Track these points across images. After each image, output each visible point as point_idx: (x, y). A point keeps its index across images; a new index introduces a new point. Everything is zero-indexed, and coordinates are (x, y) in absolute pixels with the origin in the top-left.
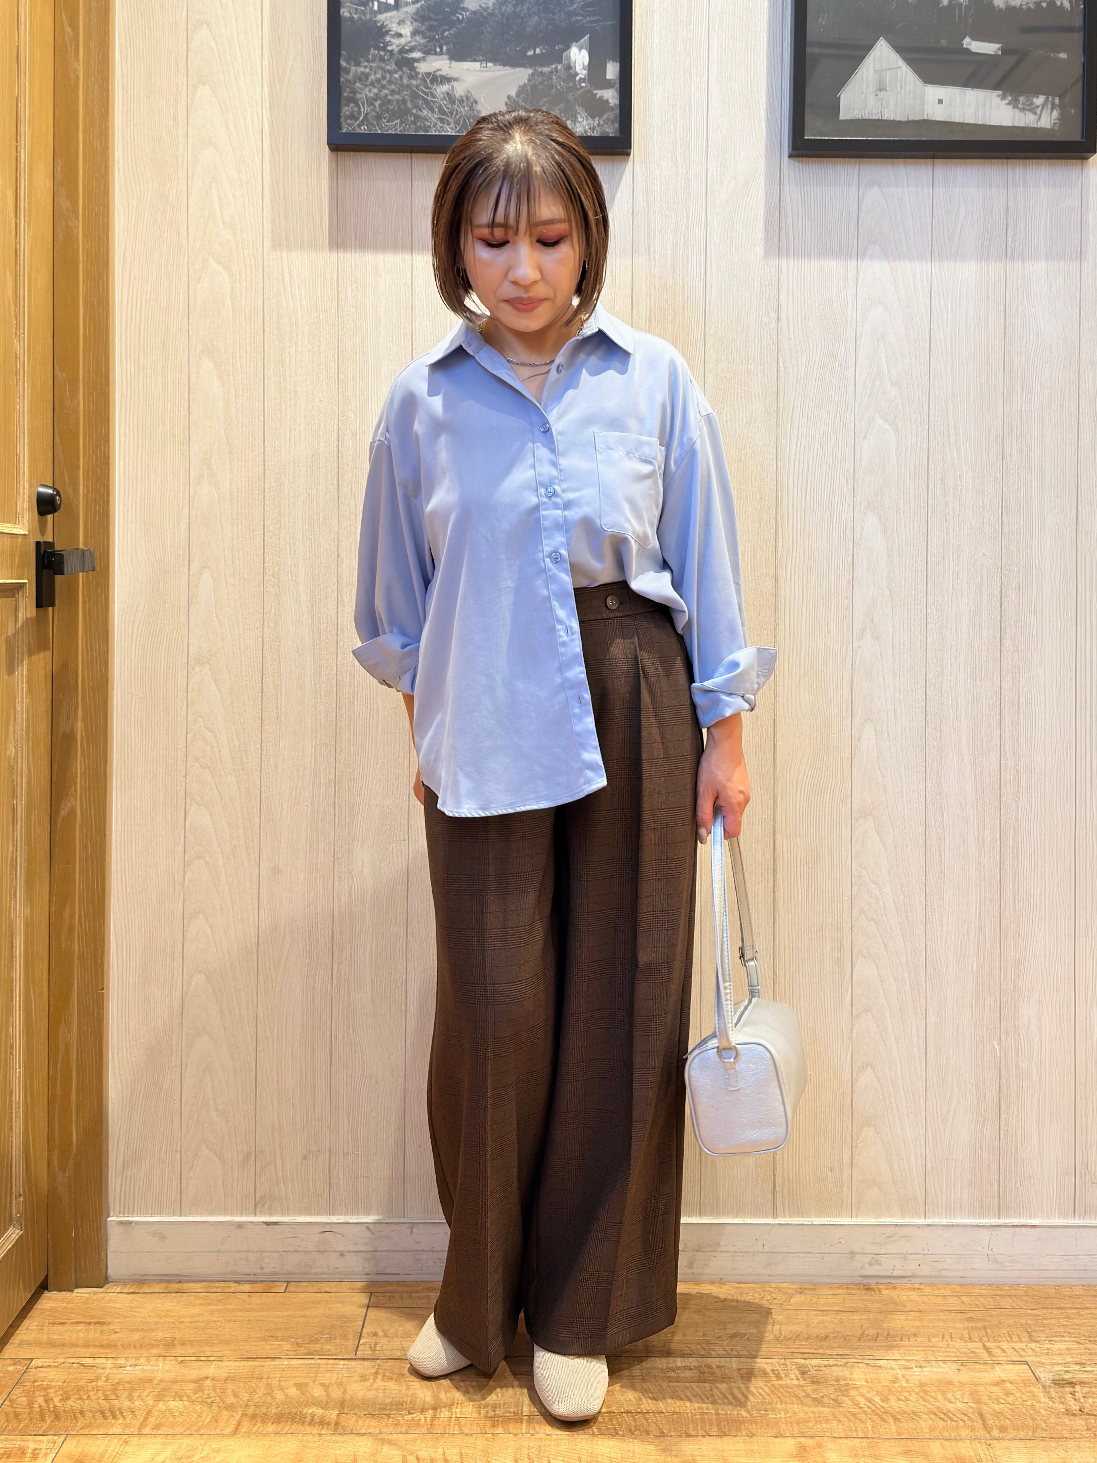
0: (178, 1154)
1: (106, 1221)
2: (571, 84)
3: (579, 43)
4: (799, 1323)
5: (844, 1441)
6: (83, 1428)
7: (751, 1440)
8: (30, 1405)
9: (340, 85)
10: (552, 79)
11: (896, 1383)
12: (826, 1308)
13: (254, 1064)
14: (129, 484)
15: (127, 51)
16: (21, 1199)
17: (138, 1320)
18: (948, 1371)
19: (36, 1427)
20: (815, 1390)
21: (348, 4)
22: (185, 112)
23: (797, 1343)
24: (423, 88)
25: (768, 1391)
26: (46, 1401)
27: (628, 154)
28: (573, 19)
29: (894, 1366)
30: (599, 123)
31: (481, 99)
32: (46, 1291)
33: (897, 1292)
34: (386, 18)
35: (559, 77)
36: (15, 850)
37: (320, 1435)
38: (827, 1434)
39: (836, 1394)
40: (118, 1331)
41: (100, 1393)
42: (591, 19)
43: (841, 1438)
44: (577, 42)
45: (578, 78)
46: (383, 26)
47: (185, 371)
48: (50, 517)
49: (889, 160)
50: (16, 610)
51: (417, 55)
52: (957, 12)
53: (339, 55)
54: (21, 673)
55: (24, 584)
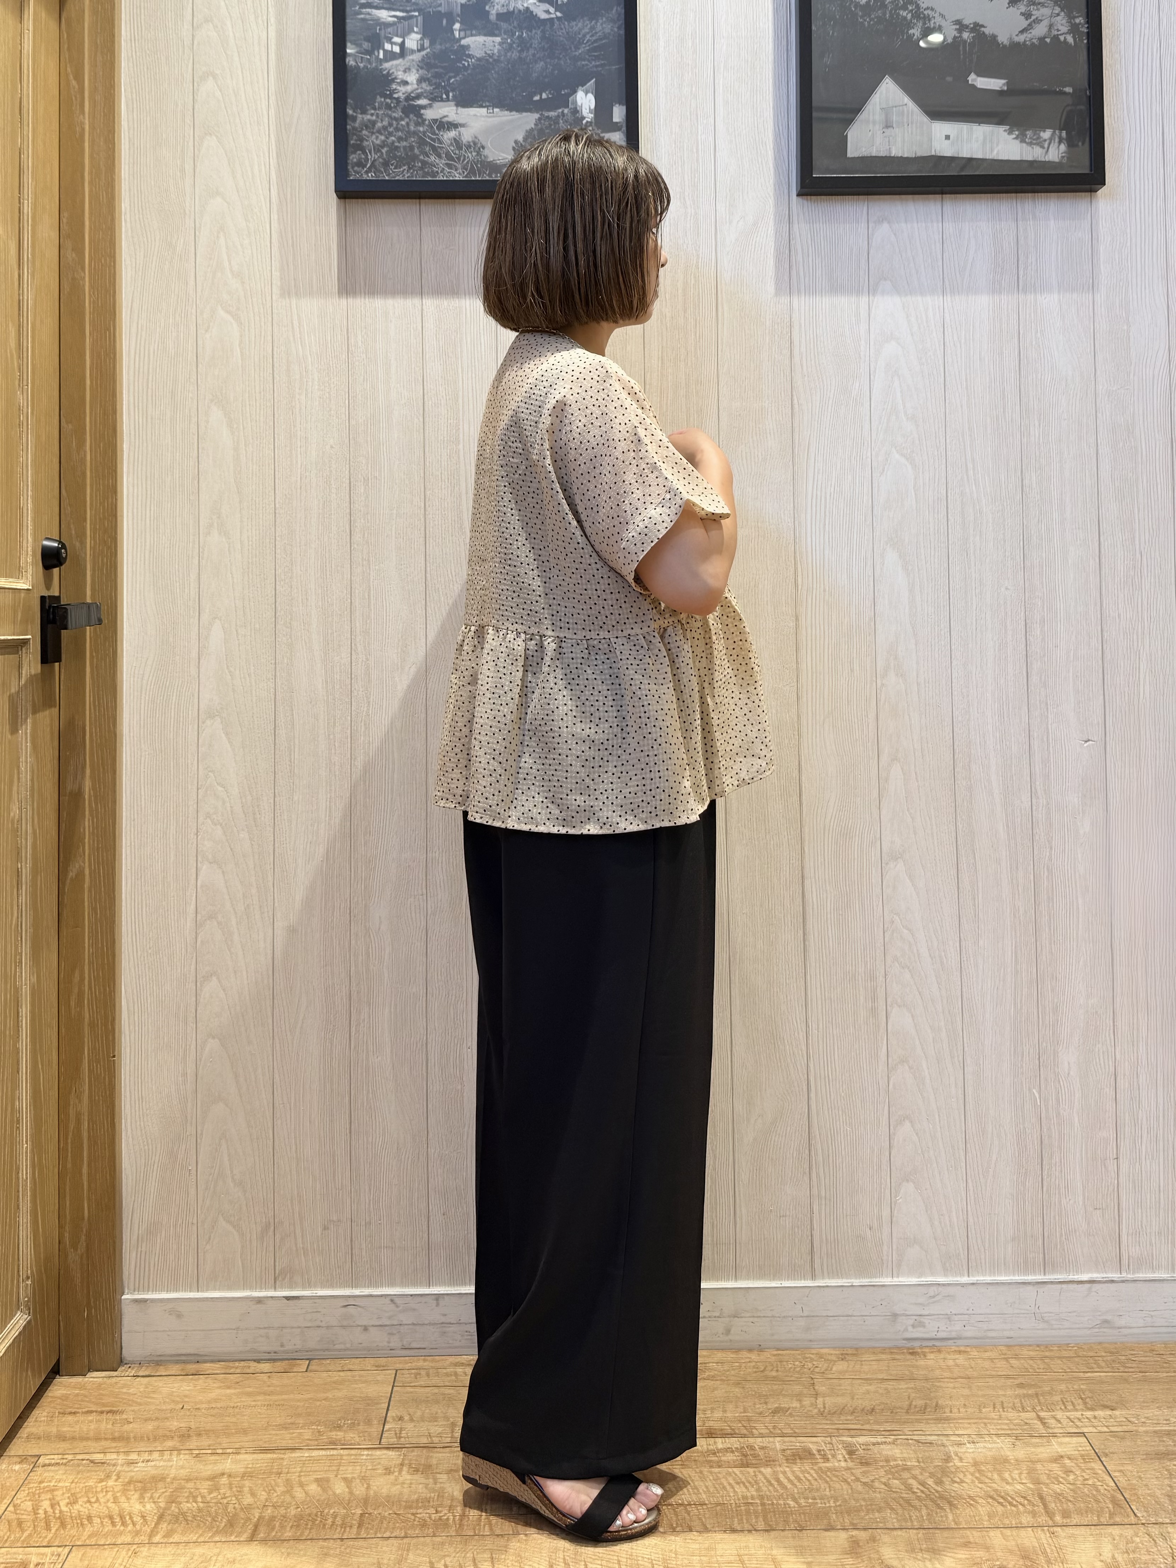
0: (195, 1227)
1: (121, 1300)
3: (585, 87)
4: (844, 1395)
5: (899, 1532)
6: (90, 1537)
7: (800, 1534)
8: (35, 1510)
9: (347, 133)
11: (949, 1462)
12: (870, 1376)
13: (271, 1132)
14: (137, 536)
15: (133, 103)
16: (29, 1282)
17: (153, 1407)
18: (1003, 1447)
19: (40, 1537)
20: (864, 1473)
21: (353, 53)
22: (192, 162)
23: (842, 1418)
24: (430, 135)
25: (814, 1475)
26: (52, 1506)
28: (579, 63)
29: (946, 1442)
31: (488, 145)
32: (57, 1377)
33: (942, 1356)
34: (392, 65)
36: (20, 915)
37: (342, 1540)
38: (881, 1526)
39: (887, 1477)
40: (132, 1420)
42: (597, 63)
43: (896, 1529)
44: (583, 86)
45: (584, 122)
46: (389, 74)
47: (194, 420)
48: (56, 571)
49: (897, 196)
50: (20, 667)
51: (423, 102)
52: (961, 48)
53: (345, 103)
54: (26, 730)
55: (29, 639)
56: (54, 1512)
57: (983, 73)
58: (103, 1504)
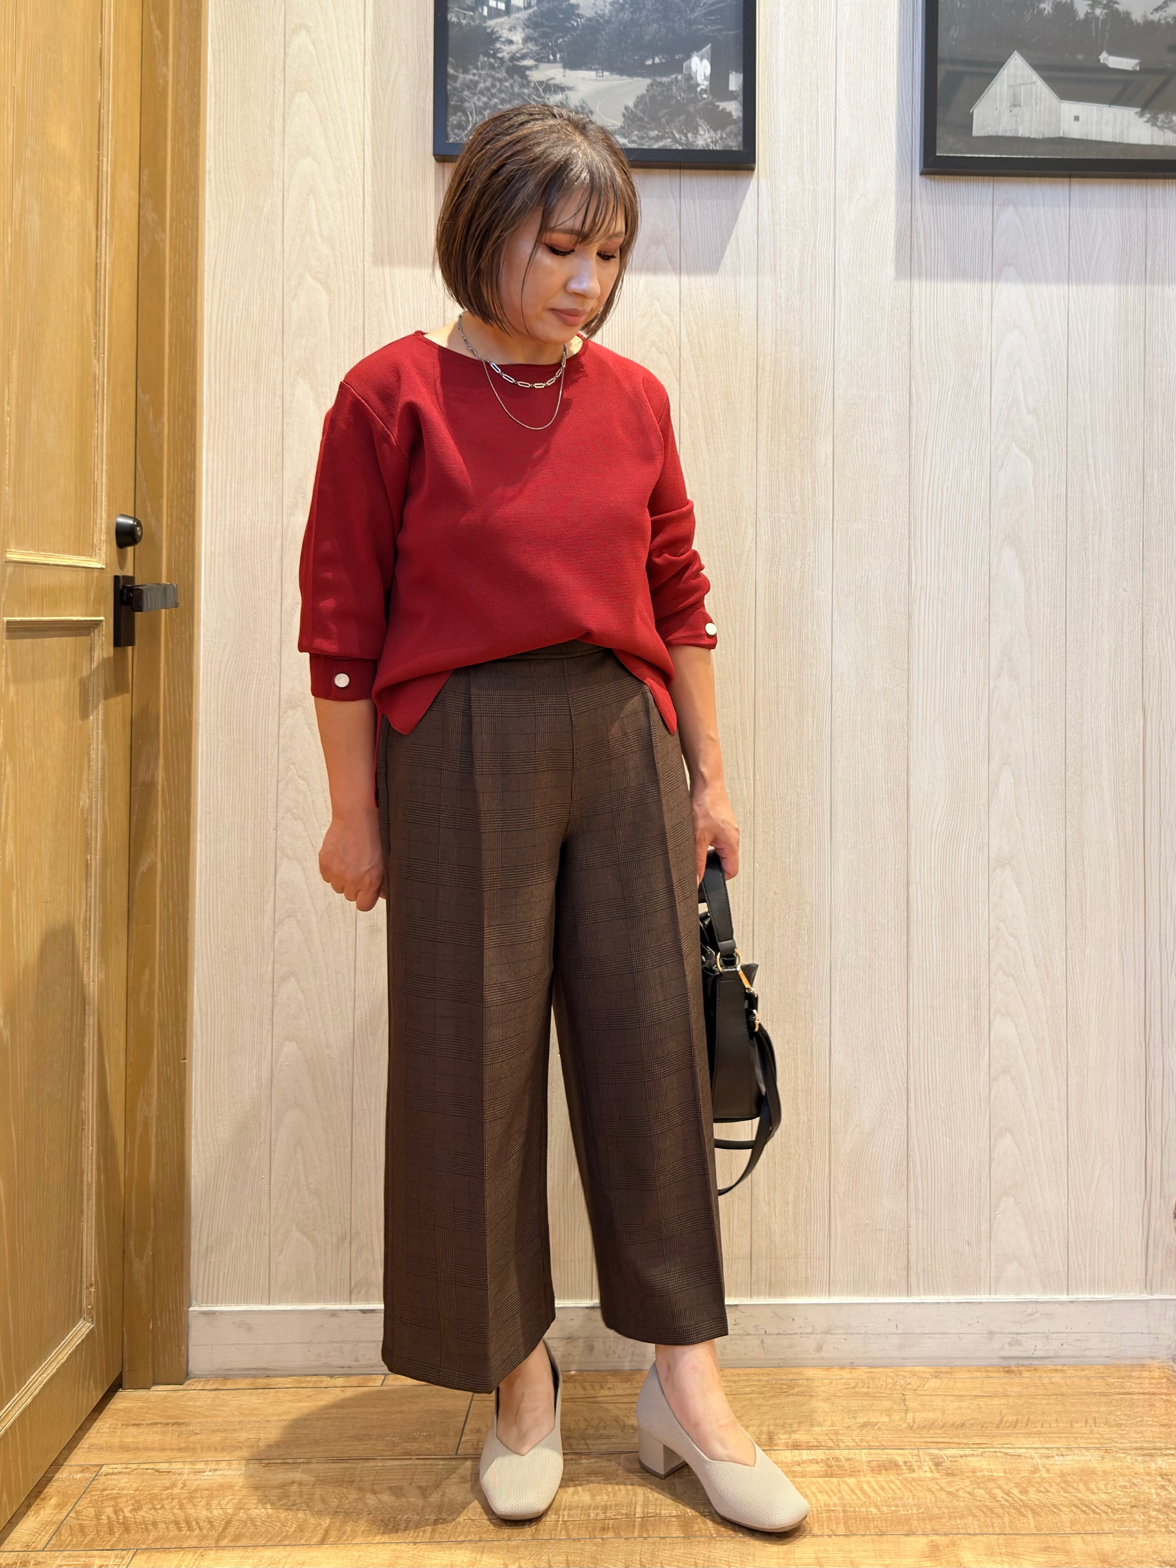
0: (267, 1237)
1: (188, 1311)
2: (692, 95)
3: (700, 53)
4: (934, 1410)
5: (980, 1538)
6: (155, 1541)
7: (880, 1539)
8: (98, 1517)
9: (446, 94)
10: (671, 89)
11: (1035, 1473)
12: (963, 1393)
13: (349, 1140)
14: (217, 514)
15: (220, 55)
16: (93, 1290)
17: (220, 1419)
18: (1092, 1459)
19: (104, 1541)
20: (949, 1483)
21: (456, 9)
22: (282, 119)
23: (931, 1432)
24: (535, 98)
25: (899, 1485)
26: (116, 1512)
27: (752, 169)
28: (694, 27)
29: (1033, 1454)
30: (722, 136)
31: (597, 109)
32: (121, 1390)
33: (1038, 1374)
34: (497, 23)
35: (680, 88)
36: (88, 909)
37: (415, 1543)
38: (962, 1531)
39: (972, 1487)
40: (198, 1432)
41: (175, 1502)
42: (714, 28)
43: (976, 1534)
44: (698, 51)
45: (699, 89)
46: (493, 32)
47: (279, 393)
48: (130, 549)
49: (1024, 179)
50: (91, 649)
51: (529, 62)
52: (1093, 25)
53: (446, 61)
54: (96, 717)
55: (101, 621)
56: (118, 1519)
57: (1114, 52)
58: (168, 1511)
